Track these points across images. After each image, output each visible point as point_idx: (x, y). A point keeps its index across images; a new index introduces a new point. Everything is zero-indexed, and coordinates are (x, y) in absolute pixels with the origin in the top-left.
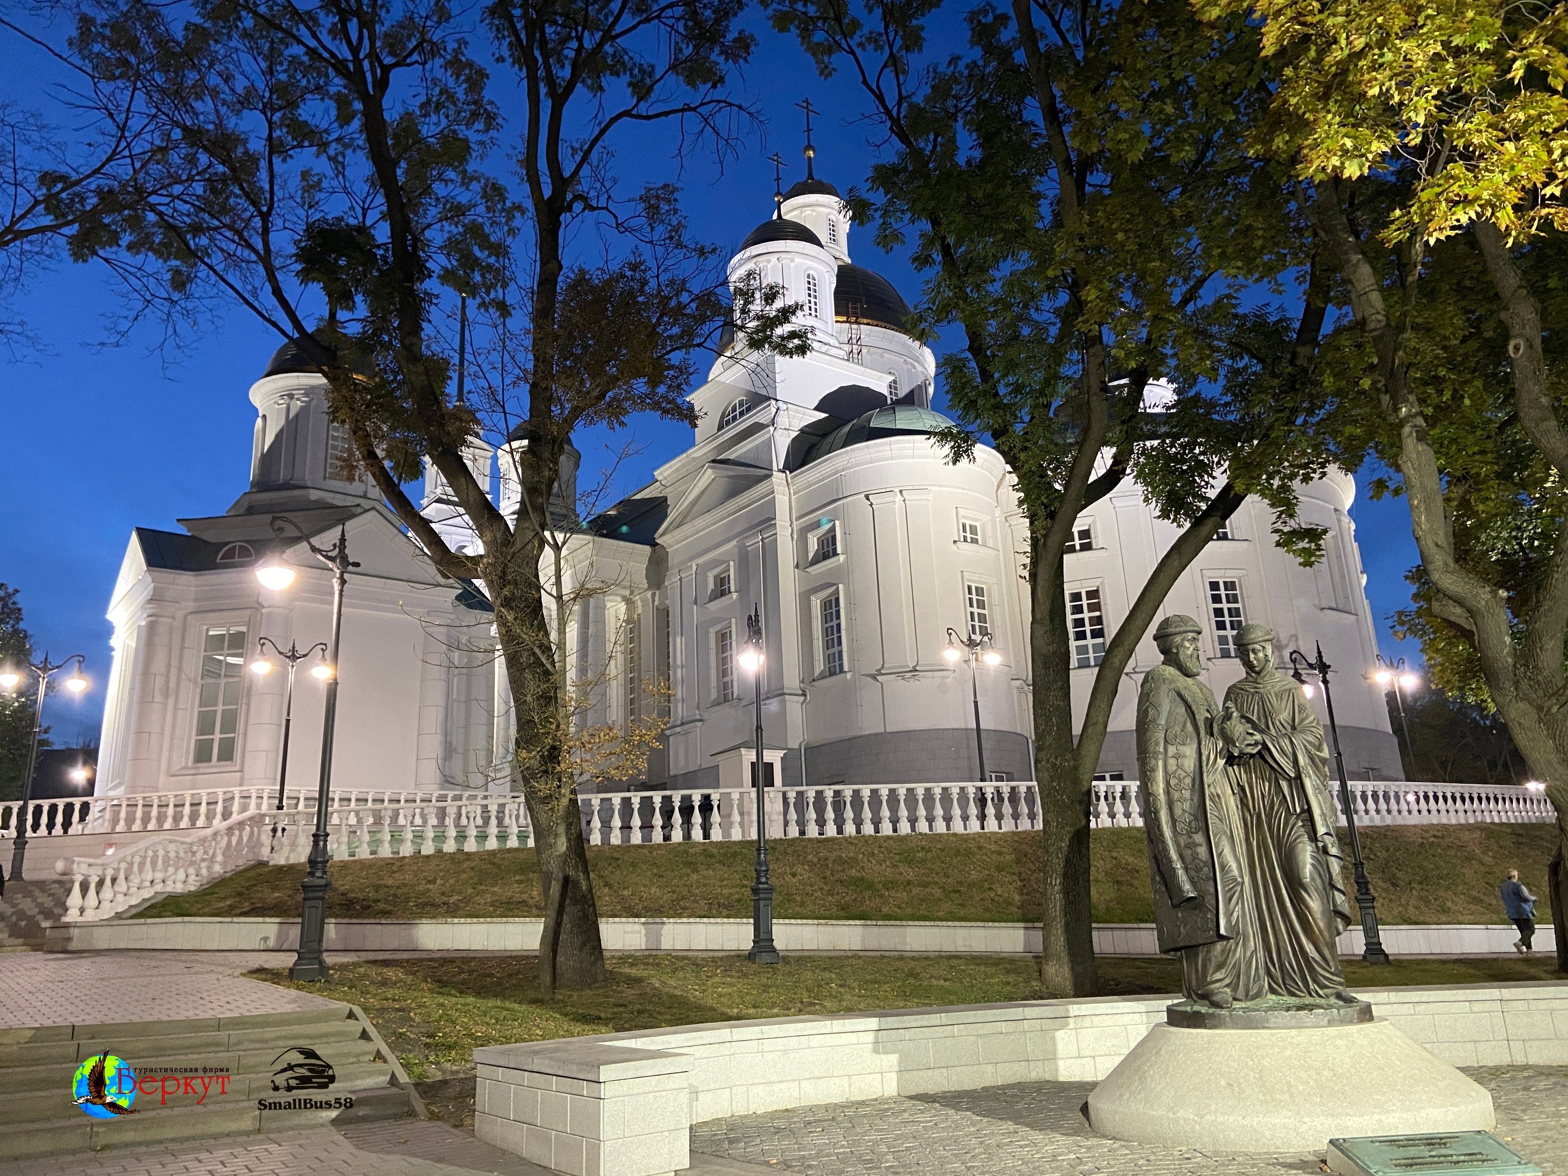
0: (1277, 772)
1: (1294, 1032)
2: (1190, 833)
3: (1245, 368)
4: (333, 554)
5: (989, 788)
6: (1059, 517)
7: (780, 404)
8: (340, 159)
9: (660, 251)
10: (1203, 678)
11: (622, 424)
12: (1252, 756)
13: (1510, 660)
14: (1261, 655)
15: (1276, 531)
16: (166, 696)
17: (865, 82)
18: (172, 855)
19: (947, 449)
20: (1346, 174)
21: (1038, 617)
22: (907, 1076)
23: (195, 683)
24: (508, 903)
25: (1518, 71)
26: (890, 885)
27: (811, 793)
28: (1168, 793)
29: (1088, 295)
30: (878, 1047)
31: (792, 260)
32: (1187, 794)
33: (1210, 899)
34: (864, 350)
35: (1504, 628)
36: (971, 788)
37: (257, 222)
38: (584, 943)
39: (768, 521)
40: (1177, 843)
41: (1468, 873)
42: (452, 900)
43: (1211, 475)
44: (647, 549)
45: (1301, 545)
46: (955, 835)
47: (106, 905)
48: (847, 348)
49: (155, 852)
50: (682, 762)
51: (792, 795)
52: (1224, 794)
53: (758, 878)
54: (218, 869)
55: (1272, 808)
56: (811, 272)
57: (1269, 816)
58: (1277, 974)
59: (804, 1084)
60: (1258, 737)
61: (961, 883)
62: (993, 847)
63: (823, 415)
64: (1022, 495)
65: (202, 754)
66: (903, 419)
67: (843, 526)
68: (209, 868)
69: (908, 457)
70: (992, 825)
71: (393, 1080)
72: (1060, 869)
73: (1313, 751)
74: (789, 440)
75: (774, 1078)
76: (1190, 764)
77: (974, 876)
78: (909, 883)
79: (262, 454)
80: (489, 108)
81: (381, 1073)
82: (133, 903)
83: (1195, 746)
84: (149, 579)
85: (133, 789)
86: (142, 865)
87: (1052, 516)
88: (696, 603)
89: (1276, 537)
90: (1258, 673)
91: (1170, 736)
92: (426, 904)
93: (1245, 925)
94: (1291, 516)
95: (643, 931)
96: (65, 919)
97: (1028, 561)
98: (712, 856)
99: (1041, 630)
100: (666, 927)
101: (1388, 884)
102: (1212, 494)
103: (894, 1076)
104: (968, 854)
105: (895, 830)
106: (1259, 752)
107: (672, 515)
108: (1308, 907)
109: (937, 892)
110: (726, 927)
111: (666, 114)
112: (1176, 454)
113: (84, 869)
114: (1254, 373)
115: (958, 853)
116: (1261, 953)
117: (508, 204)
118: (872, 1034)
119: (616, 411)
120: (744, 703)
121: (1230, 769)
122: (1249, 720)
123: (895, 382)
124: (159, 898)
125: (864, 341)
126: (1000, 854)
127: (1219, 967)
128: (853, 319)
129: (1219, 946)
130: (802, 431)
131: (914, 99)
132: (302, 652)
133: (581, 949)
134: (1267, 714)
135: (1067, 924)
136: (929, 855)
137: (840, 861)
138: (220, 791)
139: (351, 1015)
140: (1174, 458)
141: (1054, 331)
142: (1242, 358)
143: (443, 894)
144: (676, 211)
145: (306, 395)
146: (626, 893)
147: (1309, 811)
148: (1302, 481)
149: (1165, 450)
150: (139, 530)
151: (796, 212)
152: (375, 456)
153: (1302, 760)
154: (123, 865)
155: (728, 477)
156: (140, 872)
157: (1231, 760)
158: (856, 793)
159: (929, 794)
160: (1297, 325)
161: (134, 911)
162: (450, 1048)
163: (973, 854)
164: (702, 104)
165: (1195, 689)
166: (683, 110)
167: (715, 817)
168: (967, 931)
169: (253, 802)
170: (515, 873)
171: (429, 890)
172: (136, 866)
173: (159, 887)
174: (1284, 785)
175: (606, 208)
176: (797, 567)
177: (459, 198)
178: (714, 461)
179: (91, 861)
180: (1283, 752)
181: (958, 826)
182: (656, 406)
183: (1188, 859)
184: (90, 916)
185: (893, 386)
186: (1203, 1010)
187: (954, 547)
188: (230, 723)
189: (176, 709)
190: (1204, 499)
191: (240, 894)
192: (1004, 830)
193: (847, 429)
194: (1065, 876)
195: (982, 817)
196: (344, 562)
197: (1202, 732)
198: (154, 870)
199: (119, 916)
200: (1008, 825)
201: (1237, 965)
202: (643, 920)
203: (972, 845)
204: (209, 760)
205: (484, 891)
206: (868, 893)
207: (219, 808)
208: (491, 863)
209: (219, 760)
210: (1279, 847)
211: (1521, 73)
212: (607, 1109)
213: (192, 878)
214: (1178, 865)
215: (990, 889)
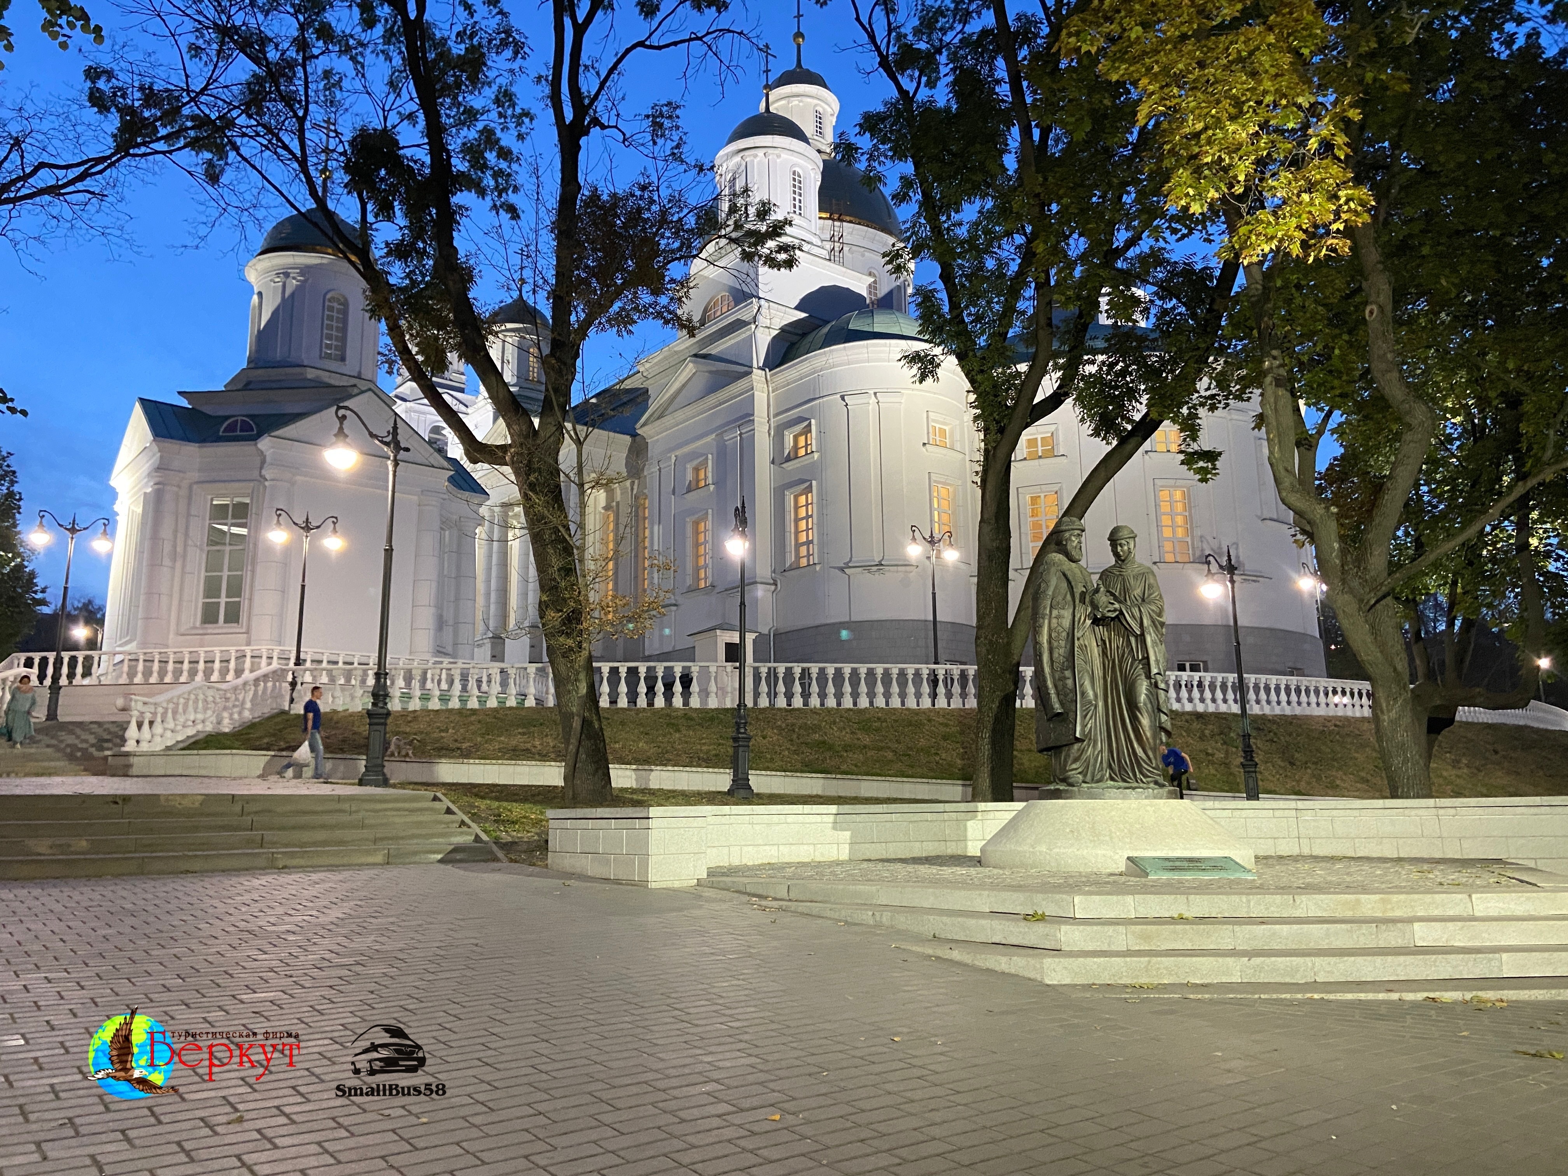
0: (1129, 631)
1: (1119, 801)
2: (1062, 670)
3: (1174, 308)
4: (387, 439)
5: (941, 669)
6: (1008, 432)
7: (762, 302)
8: (360, 59)
9: (661, 164)
10: (1083, 563)
11: (630, 332)
12: (1113, 619)
13: (1337, 561)
14: (1126, 548)
15: (1181, 452)
16: (174, 560)
17: (858, 19)
18: (210, 699)
19: (915, 370)
20: (1191, 211)
21: (986, 516)
22: (857, 847)
23: (202, 550)
24: (514, 750)
25: (1313, 144)
26: (847, 748)
27: (781, 668)
28: (1050, 642)
29: (1037, 247)
30: (836, 826)
31: (779, 156)
32: (1063, 643)
33: (1071, 715)
34: (846, 249)
35: (1334, 536)
36: (925, 671)
37: (291, 124)
38: (596, 771)
39: (746, 417)
40: (1053, 676)
41: (1360, 757)
42: (464, 746)
43: (1137, 401)
44: (628, 438)
45: (1201, 464)
46: (908, 709)
47: (158, 739)
48: (828, 246)
49: (197, 695)
50: (656, 644)
51: (764, 670)
52: (1090, 645)
53: (738, 729)
54: (247, 715)
55: (1123, 656)
56: (797, 169)
57: (1120, 662)
58: (1116, 767)
59: (781, 847)
60: (1117, 606)
61: (911, 749)
62: (941, 720)
63: (803, 315)
64: (978, 411)
65: (209, 616)
66: (881, 323)
67: (819, 425)
68: (240, 713)
69: (884, 361)
70: (942, 702)
71: (477, 839)
72: (990, 726)
73: (1155, 616)
74: (769, 339)
75: (760, 842)
76: (1066, 623)
77: (923, 742)
78: (865, 747)
79: (259, 331)
80: (517, 37)
81: (467, 834)
82: (180, 738)
83: (1071, 610)
84: (156, 448)
85: (144, 644)
86: (186, 705)
87: (1001, 431)
88: (674, 493)
89: (1182, 457)
90: (1123, 561)
91: (1054, 603)
92: (442, 749)
93: (1096, 734)
94: (1194, 440)
95: (634, 776)
96: (126, 749)
97: (980, 469)
98: (692, 719)
99: (987, 529)
100: (653, 774)
101: (1287, 763)
102: (1137, 417)
103: (847, 846)
104: (919, 725)
105: (855, 704)
106: (1117, 617)
107: (653, 407)
108: (1140, 723)
109: (890, 755)
110: (706, 775)
111: (675, 44)
112: (1111, 381)
113: (140, 706)
114: (1180, 314)
115: (910, 724)
116: (1106, 754)
117: (518, 110)
118: (832, 817)
119: (624, 321)
120: (717, 590)
121: (1096, 628)
122: (1112, 594)
123: (875, 282)
124: (201, 736)
125: (846, 239)
126: (946, 725)
127: (1076, 760)
128: (836, 216)
129: (1076, 746)
130: (783, 330)
131: (903, 30)
132: (314, 524)
133: (594, 775)
134: (1125, 590)
135: (993, 769)
136: (884, 724)
137: (804, 727)
138: (233, 649)
139: (435, 799)
140: (1108, 385)
141: (1014, 267)
142: (1171, 300)
143: (456, 741)
144: (677, 128)
145: (301, 274)
146: (617, 746)
147: (1148, 658)
148: (1209, 410)
149: (1101, 376)
150: (142, 400)
151: (783, 102)
152: (410, 352)
153: (1146, 622)
154: (171, 706)
155: (710, 372)
156: (184, 712)
157: (1096, 622)
158: (822, 671)
159: (887, 674)
160: (1217, 273)
161: (181, 745)
162: (514, 823)
163: (924, 725)
164: (708, 33)
165: (1077, 571)
166: (691, 40)
167: (695, 687)
168: (912, 786)
169: (264, 661)
170: (518, 726)
171: (442, 737)
172: (181, 707)
173: (200, 727)
174: (1133, 640)
175: (616, 127)
176: (773, 462)
177: (472, 103)
178: (695, 356)
179: (146, 699)
180: (1133, 617)
181: (911, 703)
182: (659, 315)
183: (1060, 688)
184: (144, 747)
185: (872, 287)
186: (1061, 788)
187: (924, 449)
188: (235, 589)
189: (183, 573)
190: (1130, 421)
191: (274, 735)
192: (952, 706)
193: (826, 330)
194: (994, 731)
195: (934, 696)
196: (397, 447)
197: (1077, 601)
198: (196, 712)
199: (168, 748)
200: (956, 703)
201: (1088, 761)
202: (634, 767)
203: (922, 718)
204: (216, 621)
205: (491, 740)
206: (828, 754)
207: (232, 665)
208: (495, 717)
209: (226, 622)
210: (1125, 684)
211: (1316, 145)
212: (654, 835)
213: (226, 721)
214: (1052, 691)
215: (937, 754)
